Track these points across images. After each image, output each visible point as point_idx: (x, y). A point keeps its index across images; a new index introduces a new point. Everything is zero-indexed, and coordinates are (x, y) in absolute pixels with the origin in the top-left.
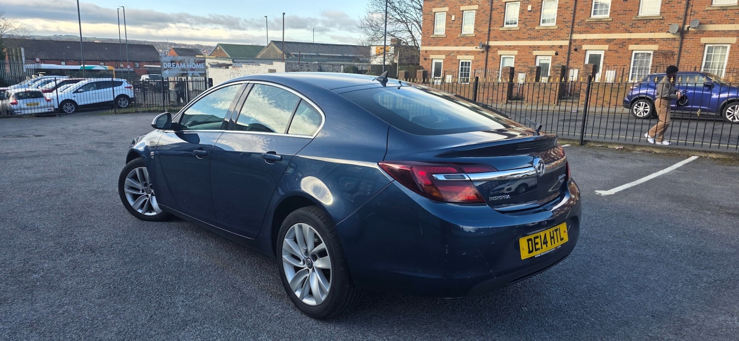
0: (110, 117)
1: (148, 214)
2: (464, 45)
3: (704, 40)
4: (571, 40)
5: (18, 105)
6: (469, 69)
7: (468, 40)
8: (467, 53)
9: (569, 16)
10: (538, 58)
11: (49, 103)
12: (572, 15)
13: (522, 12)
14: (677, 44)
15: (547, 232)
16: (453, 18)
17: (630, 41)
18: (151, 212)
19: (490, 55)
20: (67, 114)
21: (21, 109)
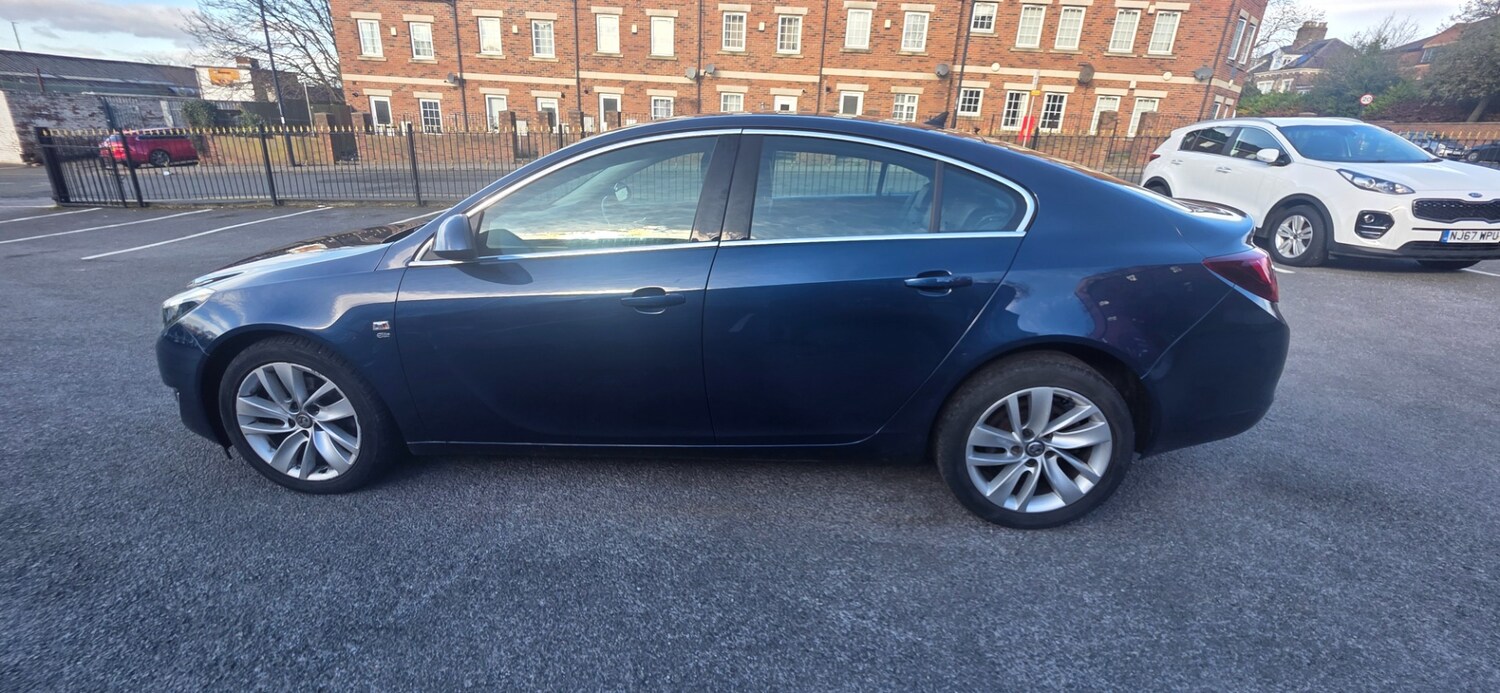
2: (422, 76)
3: (720, 88)
4: (578, 78)
6: (437, 113)
7: (427, 70)
8: (430, 89)
9: (570, 45)
10: (540, 101)
12: (575, 46)
13: (505, 34)
14: (695, 90)
16: (393, 31)
17: (648, 84)
19: (468, 93)
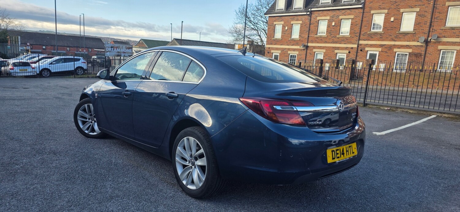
0: (71, 79)
1: (91, 134)
2: (292, 45)
3: (440, 47)
4: (358, 44)
5: (14, 70)
6: (295, 59)
7: (295, 42)
8: (294, 50)
9: (357, 29)
10: (338, 55)
11: (33, 69)
12: (359, 29)
13: (329, 26)
14: (424, 49)
15: (345, 147)
16: (286, 28)
17: (395, 46)
18: (93, 133)
19: (308, 51)
20: (44, 77)
21: (16, 73)
